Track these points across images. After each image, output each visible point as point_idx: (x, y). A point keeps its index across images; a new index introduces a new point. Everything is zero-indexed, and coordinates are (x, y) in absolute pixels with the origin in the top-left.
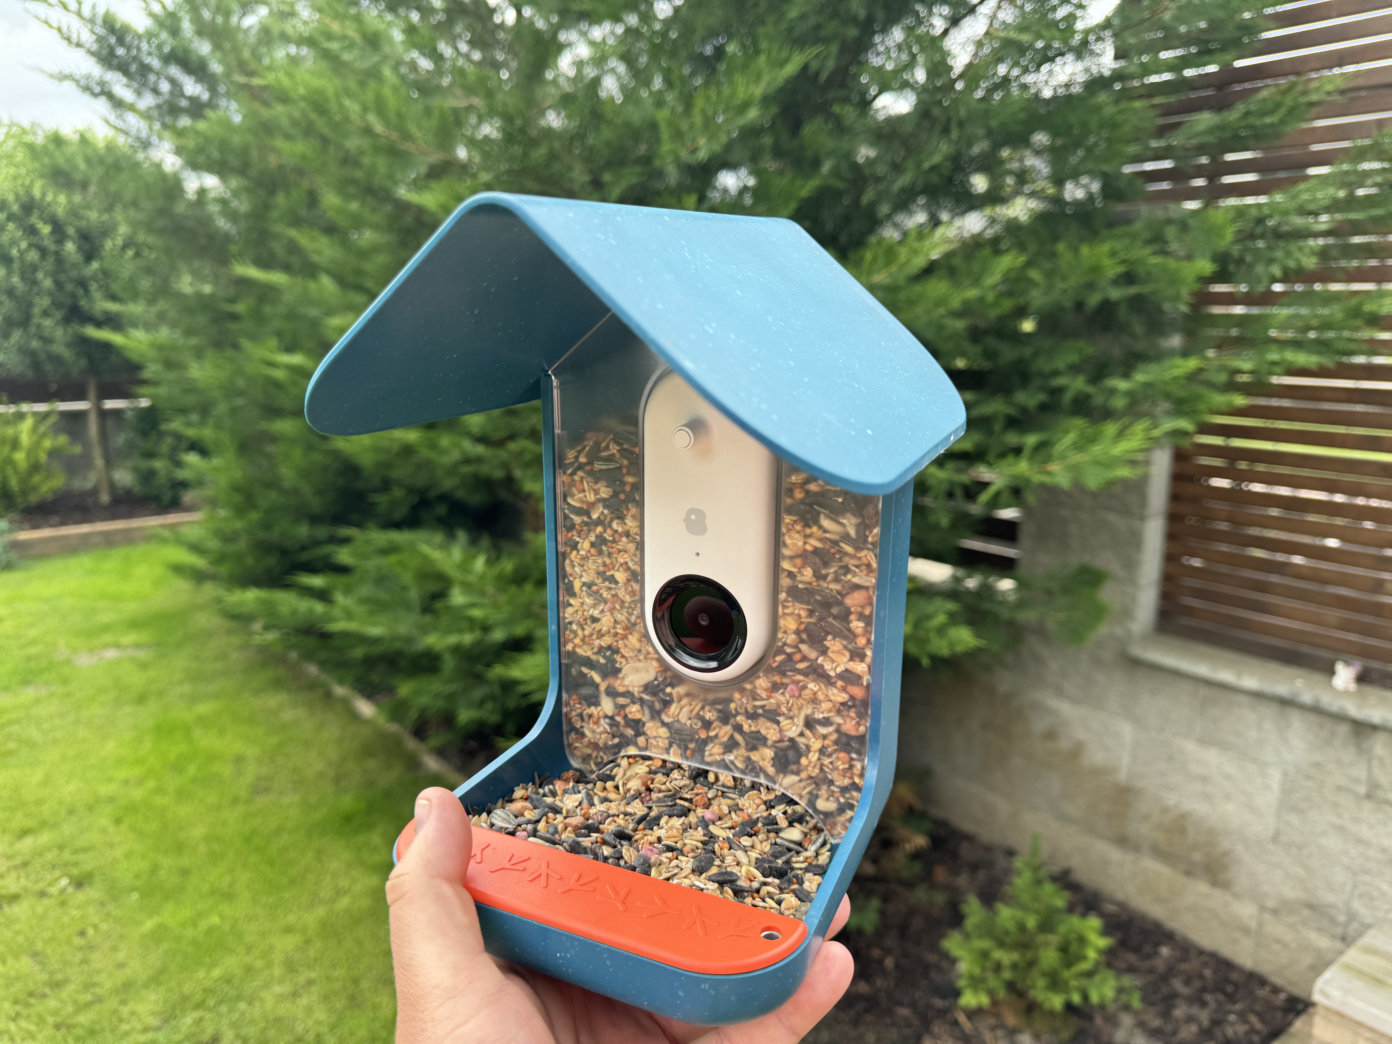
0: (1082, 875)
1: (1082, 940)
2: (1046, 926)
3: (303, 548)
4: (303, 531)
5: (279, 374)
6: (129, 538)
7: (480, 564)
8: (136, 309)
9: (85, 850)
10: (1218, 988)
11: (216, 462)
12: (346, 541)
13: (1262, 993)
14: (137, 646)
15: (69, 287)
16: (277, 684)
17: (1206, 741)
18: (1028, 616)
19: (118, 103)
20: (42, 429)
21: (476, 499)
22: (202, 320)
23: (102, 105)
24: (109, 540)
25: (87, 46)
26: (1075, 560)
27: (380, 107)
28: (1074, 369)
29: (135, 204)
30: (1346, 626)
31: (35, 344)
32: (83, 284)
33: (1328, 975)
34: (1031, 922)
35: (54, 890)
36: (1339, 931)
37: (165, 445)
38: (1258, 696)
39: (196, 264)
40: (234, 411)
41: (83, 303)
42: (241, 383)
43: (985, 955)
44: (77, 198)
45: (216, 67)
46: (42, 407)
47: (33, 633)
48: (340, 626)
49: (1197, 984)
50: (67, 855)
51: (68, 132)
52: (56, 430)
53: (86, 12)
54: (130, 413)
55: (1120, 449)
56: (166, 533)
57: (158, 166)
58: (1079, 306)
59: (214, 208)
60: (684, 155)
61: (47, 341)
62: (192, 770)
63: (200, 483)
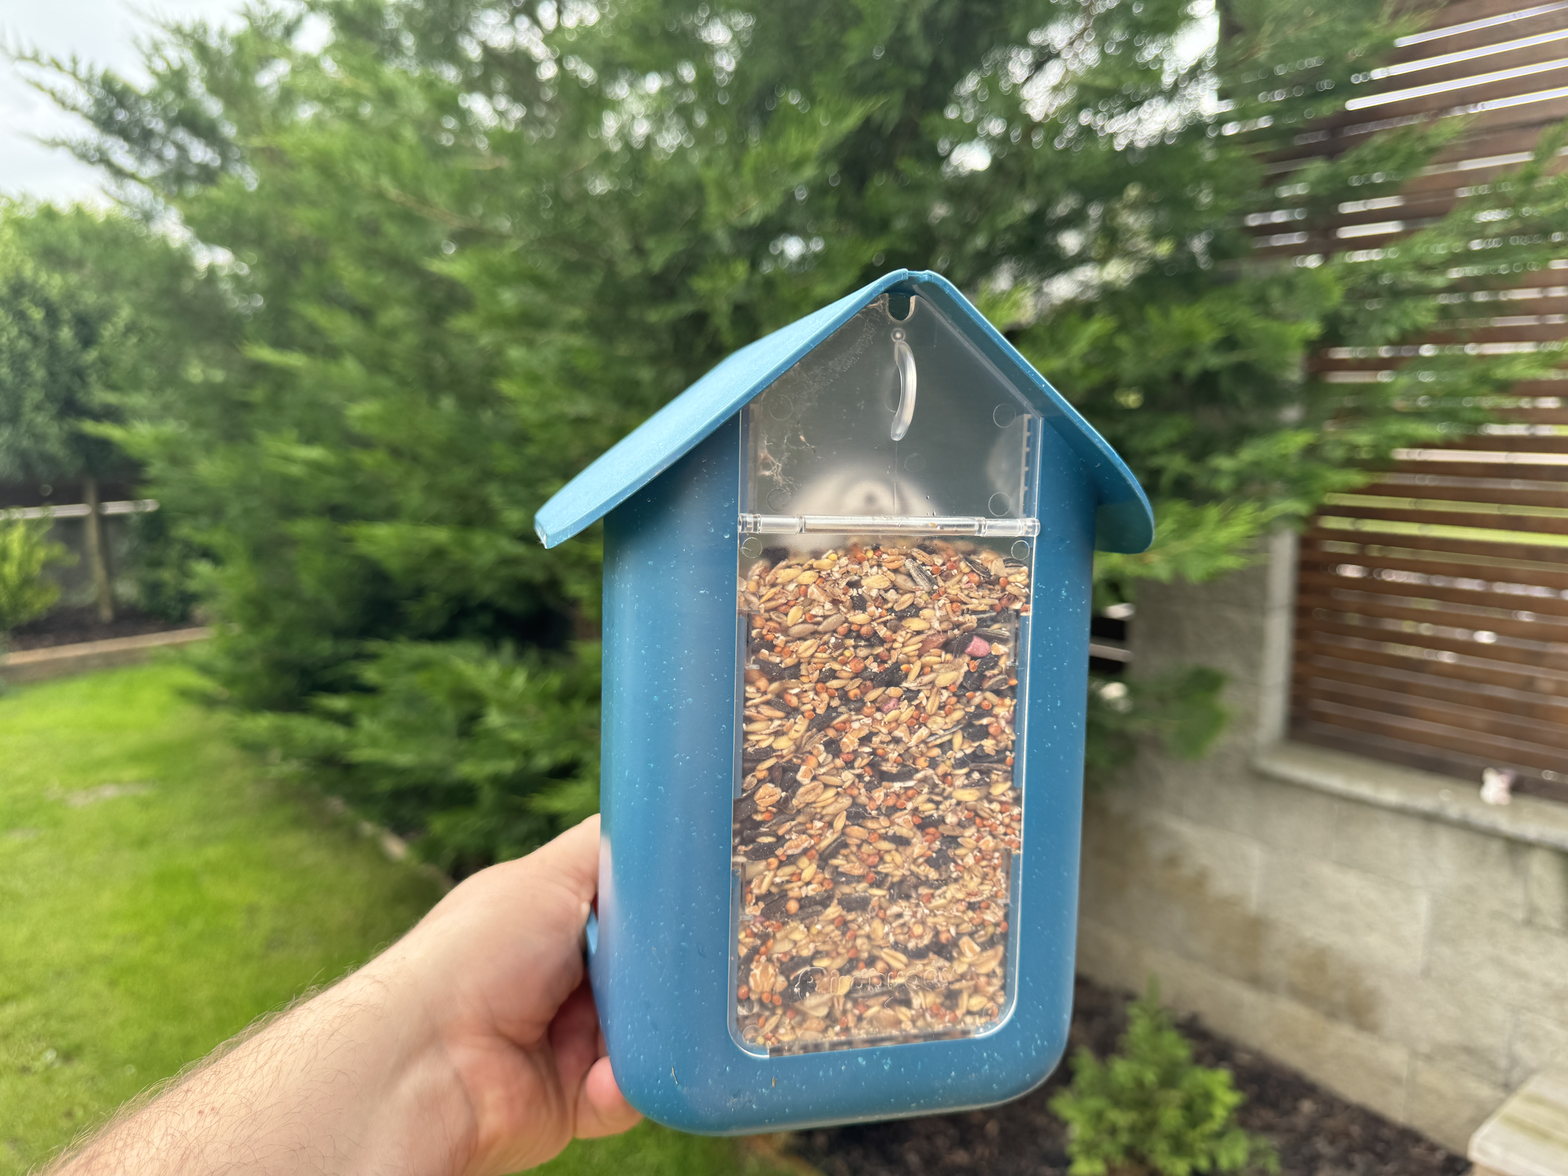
0: (1213, 1021)
1: (1208, 1097)
2: (1169, 1079)
3: (326, 667)
4: (325, 647)
5: (295, 470)
6: (131, 660)
7: (519, 680)
8: (138, 400)
9: (72, 1019)
10: (1367, 1147)
11: (231, 570)
12: (372, 657)
13: (1418, 1151)
14: (141, 782)
15: (65, 378)
16: (297, 823)
17: (1345, 864)
18: (1139, 726)
19: (118, 173)
20: (35, 538)
21: (517, 606)
22: (212, 412)
23: (99, 175)
24: (110, 663)
25: (85, 110)
26: (1192, 661)
27: (394, 170)
28: (1173, 447)
29: (136, 283)
30: (1495, 730)
31: (26, 443)
32: (79, 373)
33: (1486, 1129)
34: (1150, 1076)
35: (38, 1065)
36: (1500, 1078)
37: (174, 553)
38: (1401, 812)
39: (208, 350)
40: (247, 512)
41: (81, 396)
42: (256, 480)
43: (1098, 1116)
44: (74, 278)
45: (229, 130)
46: (34, 513)
47: (22, 770)
48: (363, 754)
49: (1343, 1143)
50: (54, 1025)
51: (63, 205)
52: (51, 538)
53: (83, 71)
54: (135, 518)
55: (1224, 536)
56: (172, 653)
57: (164, 240)
58: (1177, 377)
59: (226, 286)
60: (734, 217)
61: (39, 437)
62: (197, 924)
63: (209, 595)
